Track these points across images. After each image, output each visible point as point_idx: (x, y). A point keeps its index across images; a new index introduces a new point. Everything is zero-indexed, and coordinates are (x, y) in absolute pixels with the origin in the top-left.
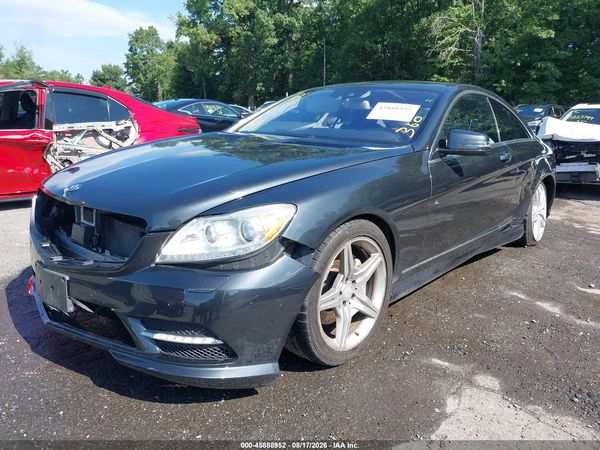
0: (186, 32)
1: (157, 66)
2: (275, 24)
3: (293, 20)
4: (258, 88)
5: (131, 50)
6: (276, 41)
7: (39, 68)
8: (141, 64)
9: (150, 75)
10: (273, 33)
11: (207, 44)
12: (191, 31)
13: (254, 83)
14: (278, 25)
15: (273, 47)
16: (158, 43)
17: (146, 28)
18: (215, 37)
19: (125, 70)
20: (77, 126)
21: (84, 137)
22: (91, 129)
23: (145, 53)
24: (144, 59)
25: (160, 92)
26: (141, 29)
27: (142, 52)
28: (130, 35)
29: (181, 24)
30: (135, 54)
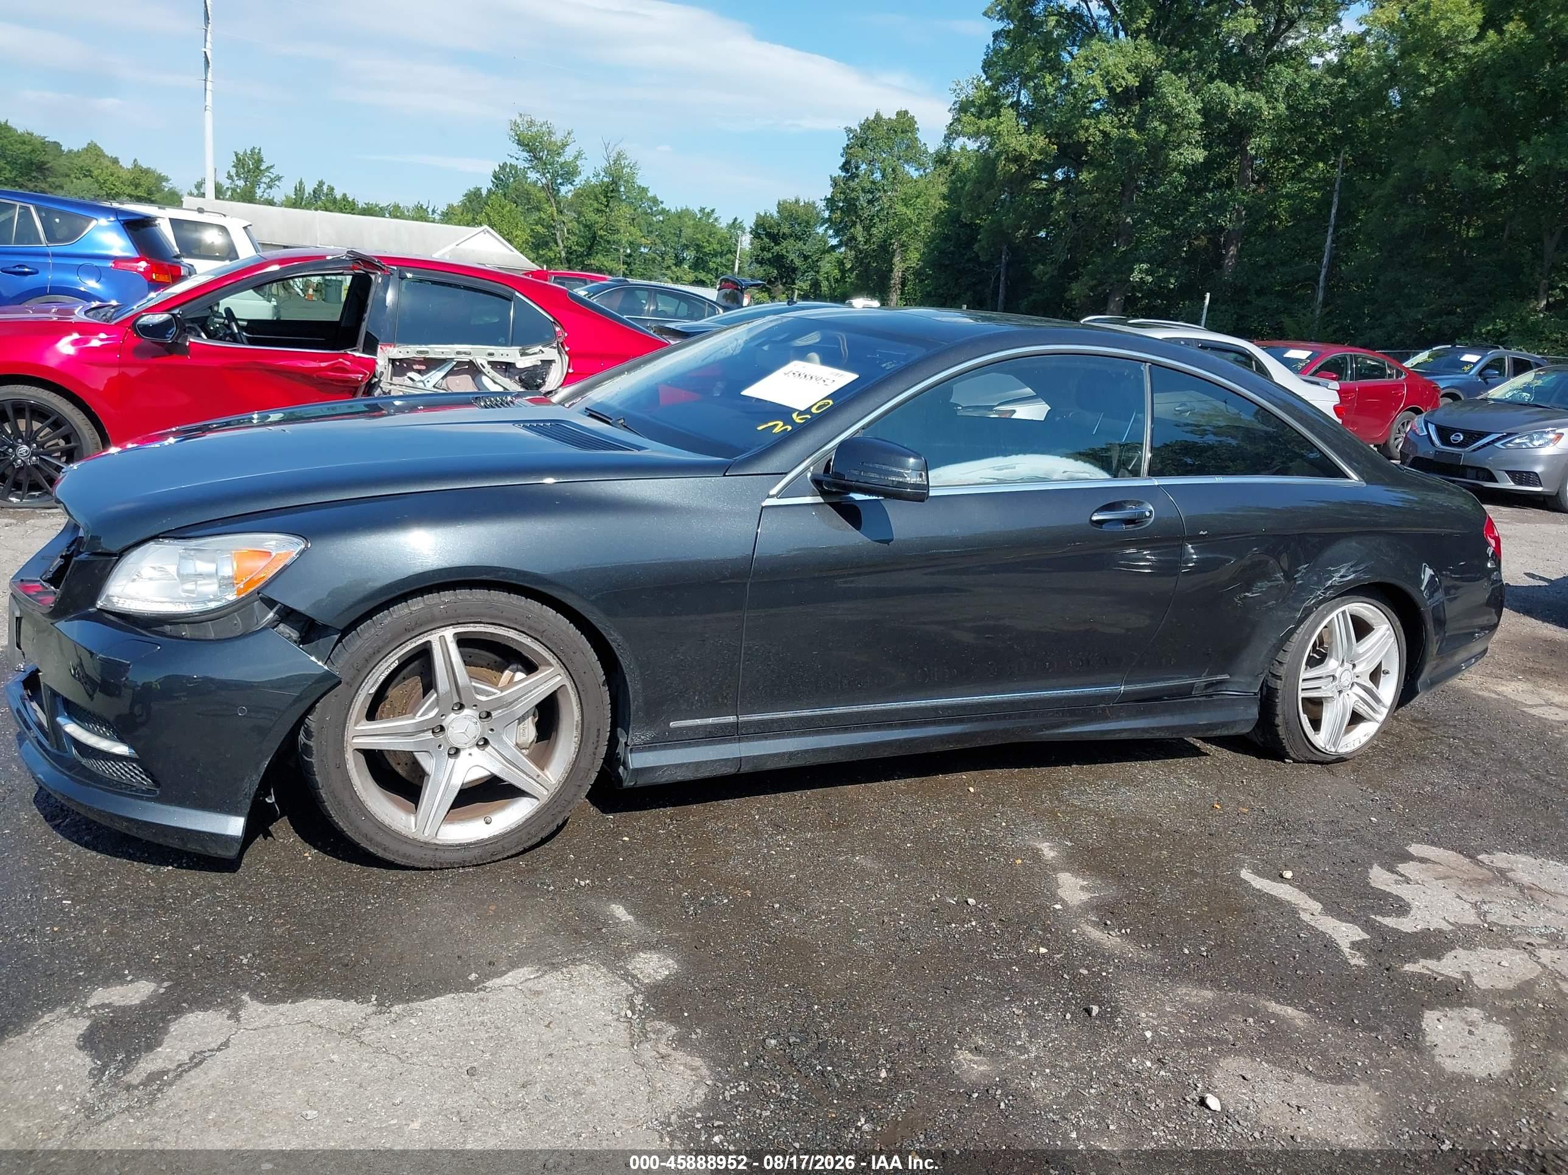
0: (970, 129)
1: (900, 208)
2: (1205, 112)
3: (1259, 100)
4: (1136, 277)
5: (845, 167)
6: (1200, 155)
7: (655, 201)
8: (863, 201)
9: (878, 231)
10: (1197, 135)
11: (1019, 159)
12: (983, 124)
13: (1126, 263)
14: (1211, 113)
15: (1193, 172)
16: (913, 152)
17: (889, 113)
18: (1041, 141)
19: (826, 214)
20: (436, 351)
21: (451, 373)
22: (466, 358)
23: (878, 175)
24: (872, 190)
25: (897, 274)
26: (878, 116)
27: (869, 173)
28: (849, 130)
29: (963, 108)
30: (853, 177)
